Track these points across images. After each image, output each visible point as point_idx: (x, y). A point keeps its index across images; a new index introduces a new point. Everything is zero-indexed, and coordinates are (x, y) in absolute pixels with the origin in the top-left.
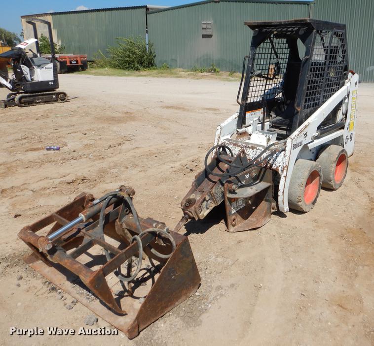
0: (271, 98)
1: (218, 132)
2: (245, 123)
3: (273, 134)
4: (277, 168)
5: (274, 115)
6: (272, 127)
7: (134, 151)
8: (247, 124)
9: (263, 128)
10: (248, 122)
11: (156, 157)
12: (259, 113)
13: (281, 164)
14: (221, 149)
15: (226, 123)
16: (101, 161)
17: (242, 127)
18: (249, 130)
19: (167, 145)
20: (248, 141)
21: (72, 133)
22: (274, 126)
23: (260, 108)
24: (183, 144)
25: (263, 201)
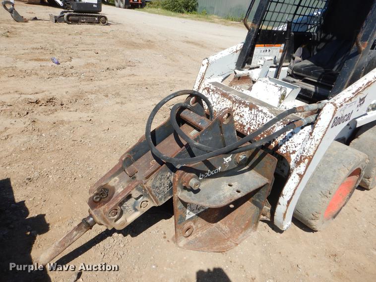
0: (300, 30)
1: (203, 69)
2: (249, 62)
3: (293, 88)
4: (288, 154)
5: (298, 58)
6: (290, 75)
7: (128, 78)
8: (253, 64)
9: (277, 75)
10: (255, 61)
11: (147, 88)
12: (276, 51)
13: (299, 150)
14: (193, 99)
15: (219, 56)
16: (88, 82)
17: (243, 66)
18: (255, 74)
19: (166, 78)
20: (246, 92)
21: (87, 50)
22: (296, 74)
23: (279, 42)
24: (183, 79)
25: (248, 202)
